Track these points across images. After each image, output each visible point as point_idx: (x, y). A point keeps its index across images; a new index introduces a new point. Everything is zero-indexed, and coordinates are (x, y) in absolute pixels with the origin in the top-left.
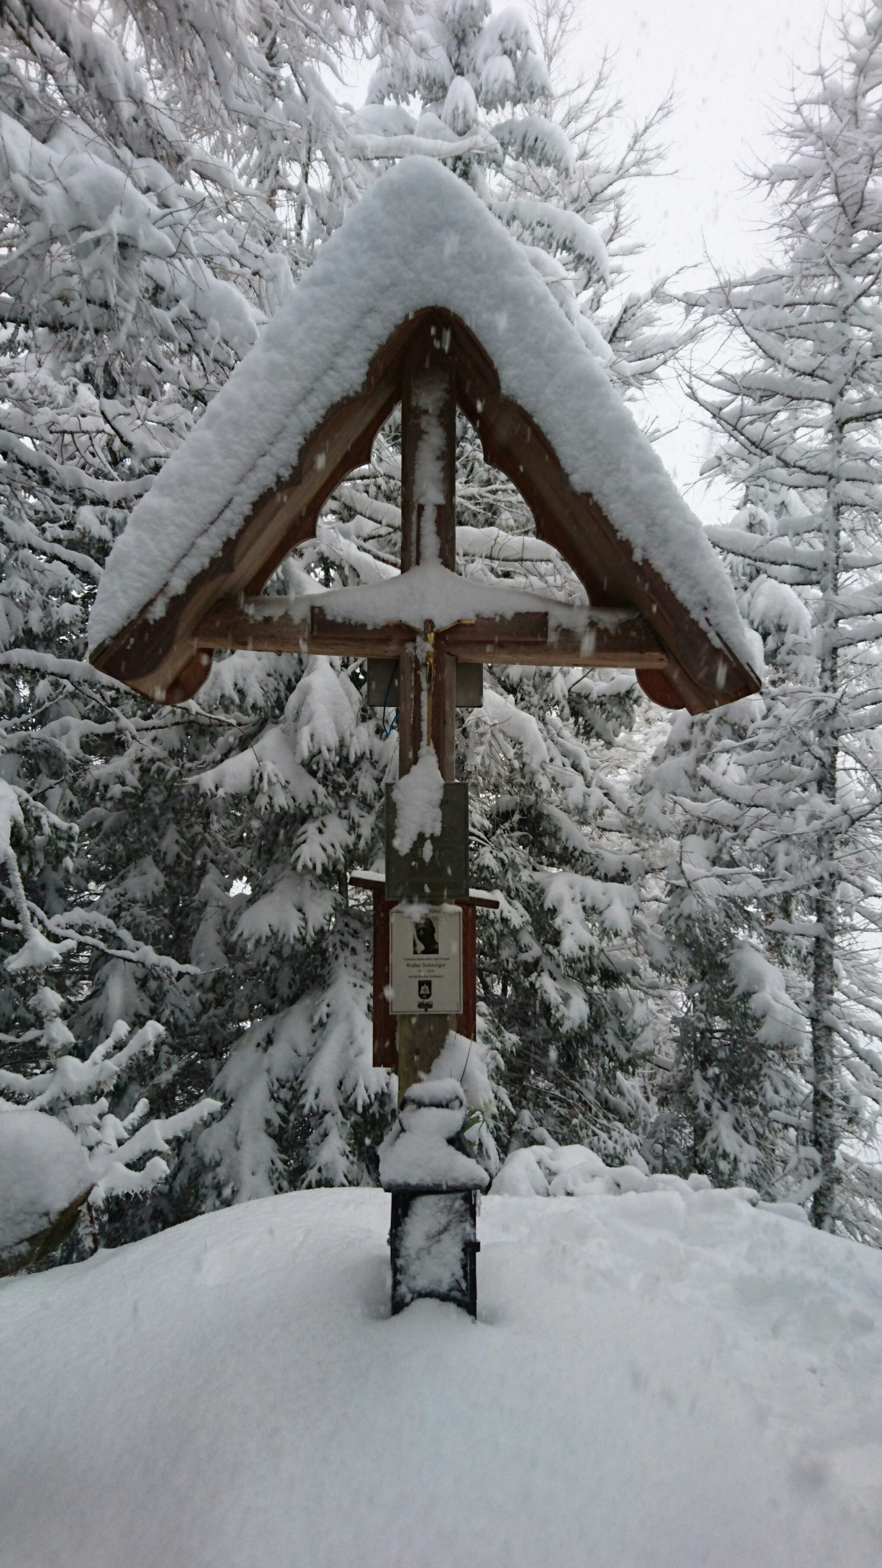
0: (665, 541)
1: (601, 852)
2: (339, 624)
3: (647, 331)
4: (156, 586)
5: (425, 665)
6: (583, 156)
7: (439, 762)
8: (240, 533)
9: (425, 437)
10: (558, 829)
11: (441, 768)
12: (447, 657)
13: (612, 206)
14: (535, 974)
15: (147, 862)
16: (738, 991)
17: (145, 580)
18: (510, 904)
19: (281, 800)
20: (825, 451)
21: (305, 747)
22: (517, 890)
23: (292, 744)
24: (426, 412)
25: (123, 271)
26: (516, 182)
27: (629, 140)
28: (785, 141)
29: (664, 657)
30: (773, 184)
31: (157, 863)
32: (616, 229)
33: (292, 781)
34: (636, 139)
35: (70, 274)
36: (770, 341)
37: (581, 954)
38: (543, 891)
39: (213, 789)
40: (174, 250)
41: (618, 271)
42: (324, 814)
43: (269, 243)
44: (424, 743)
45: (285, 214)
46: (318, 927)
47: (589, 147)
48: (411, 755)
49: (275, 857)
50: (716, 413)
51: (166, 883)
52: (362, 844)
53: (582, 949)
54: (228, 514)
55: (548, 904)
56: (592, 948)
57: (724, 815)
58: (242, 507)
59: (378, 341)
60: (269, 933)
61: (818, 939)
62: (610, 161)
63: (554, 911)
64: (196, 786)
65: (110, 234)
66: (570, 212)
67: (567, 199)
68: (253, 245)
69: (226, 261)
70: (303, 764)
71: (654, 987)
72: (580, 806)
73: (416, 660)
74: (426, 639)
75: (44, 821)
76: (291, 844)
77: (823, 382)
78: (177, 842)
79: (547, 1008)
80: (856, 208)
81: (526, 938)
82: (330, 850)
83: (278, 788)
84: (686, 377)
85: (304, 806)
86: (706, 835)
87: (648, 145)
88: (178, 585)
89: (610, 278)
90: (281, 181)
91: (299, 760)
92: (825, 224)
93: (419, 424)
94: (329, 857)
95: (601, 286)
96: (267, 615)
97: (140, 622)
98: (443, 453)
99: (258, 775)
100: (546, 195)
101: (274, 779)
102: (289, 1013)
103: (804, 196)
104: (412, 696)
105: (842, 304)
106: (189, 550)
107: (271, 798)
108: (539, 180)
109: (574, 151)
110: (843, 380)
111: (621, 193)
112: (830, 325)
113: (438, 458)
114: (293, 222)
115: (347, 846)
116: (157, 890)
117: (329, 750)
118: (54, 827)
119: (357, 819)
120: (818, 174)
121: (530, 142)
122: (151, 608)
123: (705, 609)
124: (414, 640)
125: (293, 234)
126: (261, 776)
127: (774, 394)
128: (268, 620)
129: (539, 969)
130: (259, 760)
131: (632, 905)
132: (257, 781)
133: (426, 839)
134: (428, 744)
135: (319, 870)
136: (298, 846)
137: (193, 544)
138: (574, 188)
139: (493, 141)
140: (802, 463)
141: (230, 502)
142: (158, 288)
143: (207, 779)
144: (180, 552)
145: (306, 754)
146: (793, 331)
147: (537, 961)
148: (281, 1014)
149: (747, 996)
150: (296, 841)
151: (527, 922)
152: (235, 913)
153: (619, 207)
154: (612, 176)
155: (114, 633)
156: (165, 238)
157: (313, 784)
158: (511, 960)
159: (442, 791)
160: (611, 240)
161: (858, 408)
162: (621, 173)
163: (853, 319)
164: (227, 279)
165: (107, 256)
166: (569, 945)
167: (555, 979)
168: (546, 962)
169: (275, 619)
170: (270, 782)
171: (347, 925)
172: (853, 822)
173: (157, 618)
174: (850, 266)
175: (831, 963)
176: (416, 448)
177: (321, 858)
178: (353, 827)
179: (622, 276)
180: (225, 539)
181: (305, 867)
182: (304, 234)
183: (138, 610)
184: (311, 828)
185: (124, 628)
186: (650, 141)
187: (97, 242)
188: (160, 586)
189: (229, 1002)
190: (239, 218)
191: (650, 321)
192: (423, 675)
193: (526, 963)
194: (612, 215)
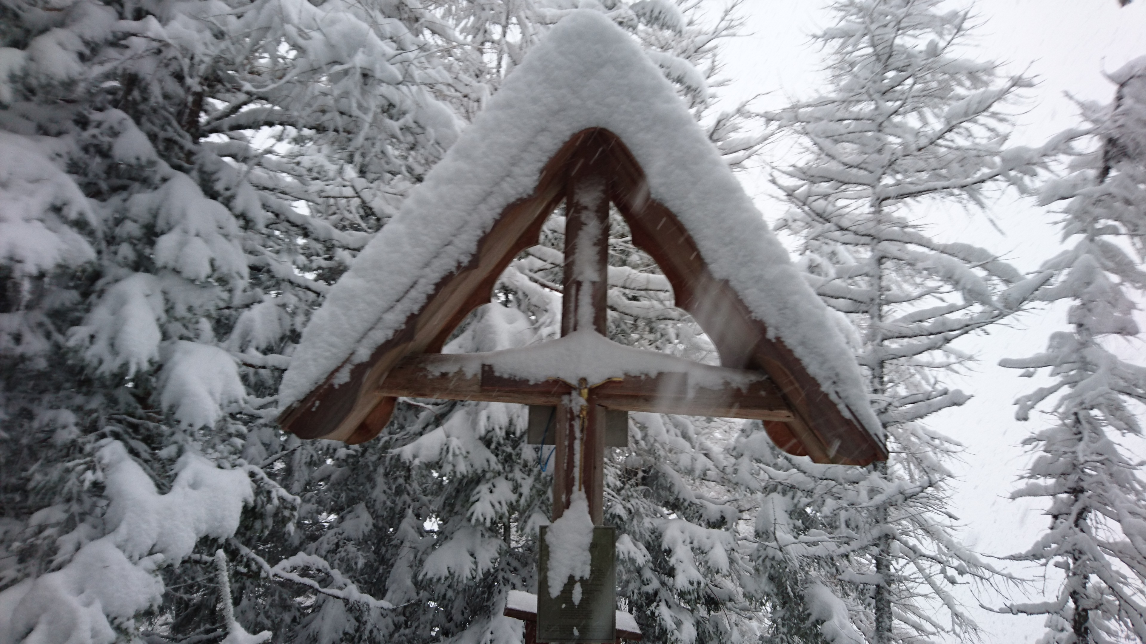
0: (796, 323)
1: (705, 503)
2: (505, 380)
3: (733, 136)
4: (343, 356)
5: (578, 416)
6: (690, 23)
7: (589, 506)
8: (423, 309)
9: (585, 228)
10: (672, 485)
11: (591, 512)
12: (599, 408)
13: (710, 55)
14: (655, 604)
15: (361, 508)
16: (812, 619)
17: (334, 350)
18: (635, 545)
19: (462, 468)
20: (869, 220)
21: (482, 426)
22: (641, 533)
23: (474, 424)
24: (586, 208)
25: (364, 93)
26: (644, 40)
27: (722, 14)
28: (834, 13)
29: (790, 414)
30: (827, 40)
31: (368, 507)
32: (712, 70)
33: (471, 451)
34: (727, 13)
35: (325, 94)
36: (827, 144)
37: (691, 588)
38: (660, 535)
39: (411, 459)
40: (400, 78)
41: (713, 96)
42: (494, 477)
43: (477, 76)
44: (576, 488)
45: (490, 58)
46: (485, 570)
47: (695, 18)
48: (564, 498)
49: (456, 510)
50: (790, 194)
51: (374, 525)
52: (523, 501)
53: (692, 583)
54: (413, 293)
55: (665, 546)
56: (699, 583)
57: (799, 483)
58: (426, 287)
59: (548, 154)
60: (448, 574)
61: (878, 586)
62: (709, 27)
63: (669, 552)
64: (399, 456)
65: (354, 67)
66: (681, 59)
67: (679, 51)
68: (465, 77)
69: (444, 88)
70: (481, 439)
71: (744, 609)
72: (689, 468)
73: (571, 412)
74: (580, 394)
75: (274, 495)
76: (468, 503)
77: (866, 173)
78: (384, 492)
79: (664, 632)
80: (886, 56)
81: (648, 574)
82: (497, 506)
83: (460, 459)
84: (768, 169)
85: (479, 471)
86: (784, 493)
87: (735, 17)
88: (364, 354)
89: (709, 100)
90: (488, 37)
91: (477, 437)
92: (864, 67)
93: (579, 217)
94: (496, 512)
95: (702, 107)
96: (443, 371)
97: (326, 387)
98: (599, 240)
99: (445, 448)
100: (664, 48)
101: (457, 452)
102: (461, 637)
103: (850, 49)
104: (566, 443)
105: (880, 120)
106: (376, 324)
107: (454, 466)
108: (661, 39)
109: (685, 20)
110: (881, 171)
111: (716, 47)
112: (870, 134)
113: (595, 244)
114: (494, 64)
115: (511, 504)
116: (367, 530)
117: (501, 428)
118: (281, 499)
119: (520, 481)
120: (859, 34)
121: (656, 13)
122: (337, 374)
123: (834, 383)
124: (569, 394)
125: (495, 71)
126: (448, 448)
127: (832, 180)
128: (444, 375)
129: (658, 599)
130: (448, 436)
131: (729, 547)
132: (444, 453)
133: (576, 582)
134: (580, 490)
135: (488, 523)
136: (473, 503)
137: (380, 319)
138: (684, 43)
139: (631, 13)
140: (853, 228)
141: (415, 283)
142: (391, 105)
143: (407, 451)
144: (368, 325)
145: (483, 432)
146: (843, 138)
147: (656, 593)
148: (455, 638)
149: (820, 621)
150: (472, 499)
151: (649, 561)
152: (423, 553)
153: (715, 55)
154: (709, 36)
155: (301, 397)
156: (396, 71)
157: (488, 454)
158: (636, 591)
159: (591, 535)
160: (708, 77)
161: (893, 191)
162: (716, 34)
163: (887, 130)
164: (444, 100)
165: (353, 83)
166: (681, 581)
167: (670, 607)
168: (664, 594)
169: (450, 375)
170: (454, 455)
171: (508, 564)
172: (906, 500)
173: (342, 382)
174: (884, 93)
175: (889, 607)
176: (576, 235)
177: (490, 513)
178: (516, 488)
179: (716, 100)
180: (408, 314)
181: (477, 520)
182: (503, 71)
183: (325, 376)
184: (483, 488)
185: (311, 392)
186: (735, 14)
187: (346, 72)
188: (347, 356)
189: (415, 624)
190: (458, 60)
191: (735, 129)
192: (577, 425)
193: (647, 593)
194: (709, 61)
